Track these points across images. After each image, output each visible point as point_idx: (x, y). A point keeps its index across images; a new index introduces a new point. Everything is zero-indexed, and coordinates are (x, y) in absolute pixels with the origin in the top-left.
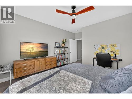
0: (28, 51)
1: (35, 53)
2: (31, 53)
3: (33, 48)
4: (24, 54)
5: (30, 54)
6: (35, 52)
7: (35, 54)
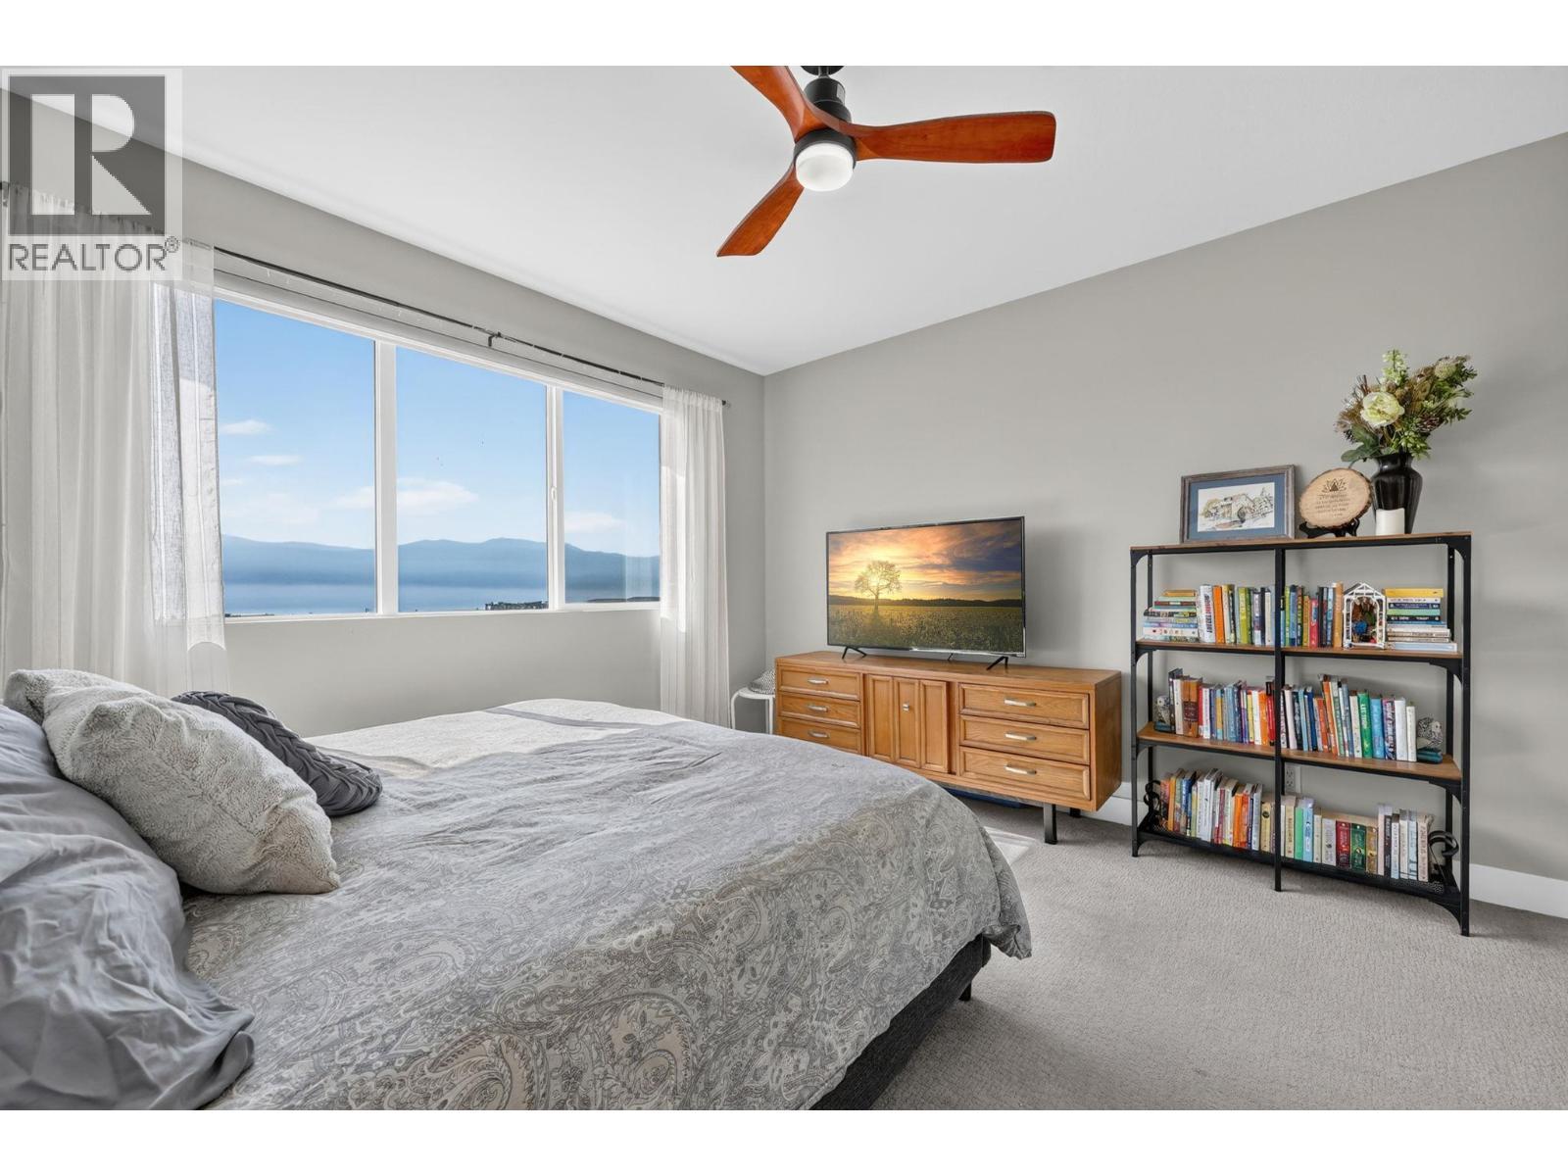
0: (867, 595)
1: (906, 611)
2: (884, 611)
3: (892, 566)
4: (844, 610)
5: (876, 616)
6: (906, 602)
7: (906, 619)
